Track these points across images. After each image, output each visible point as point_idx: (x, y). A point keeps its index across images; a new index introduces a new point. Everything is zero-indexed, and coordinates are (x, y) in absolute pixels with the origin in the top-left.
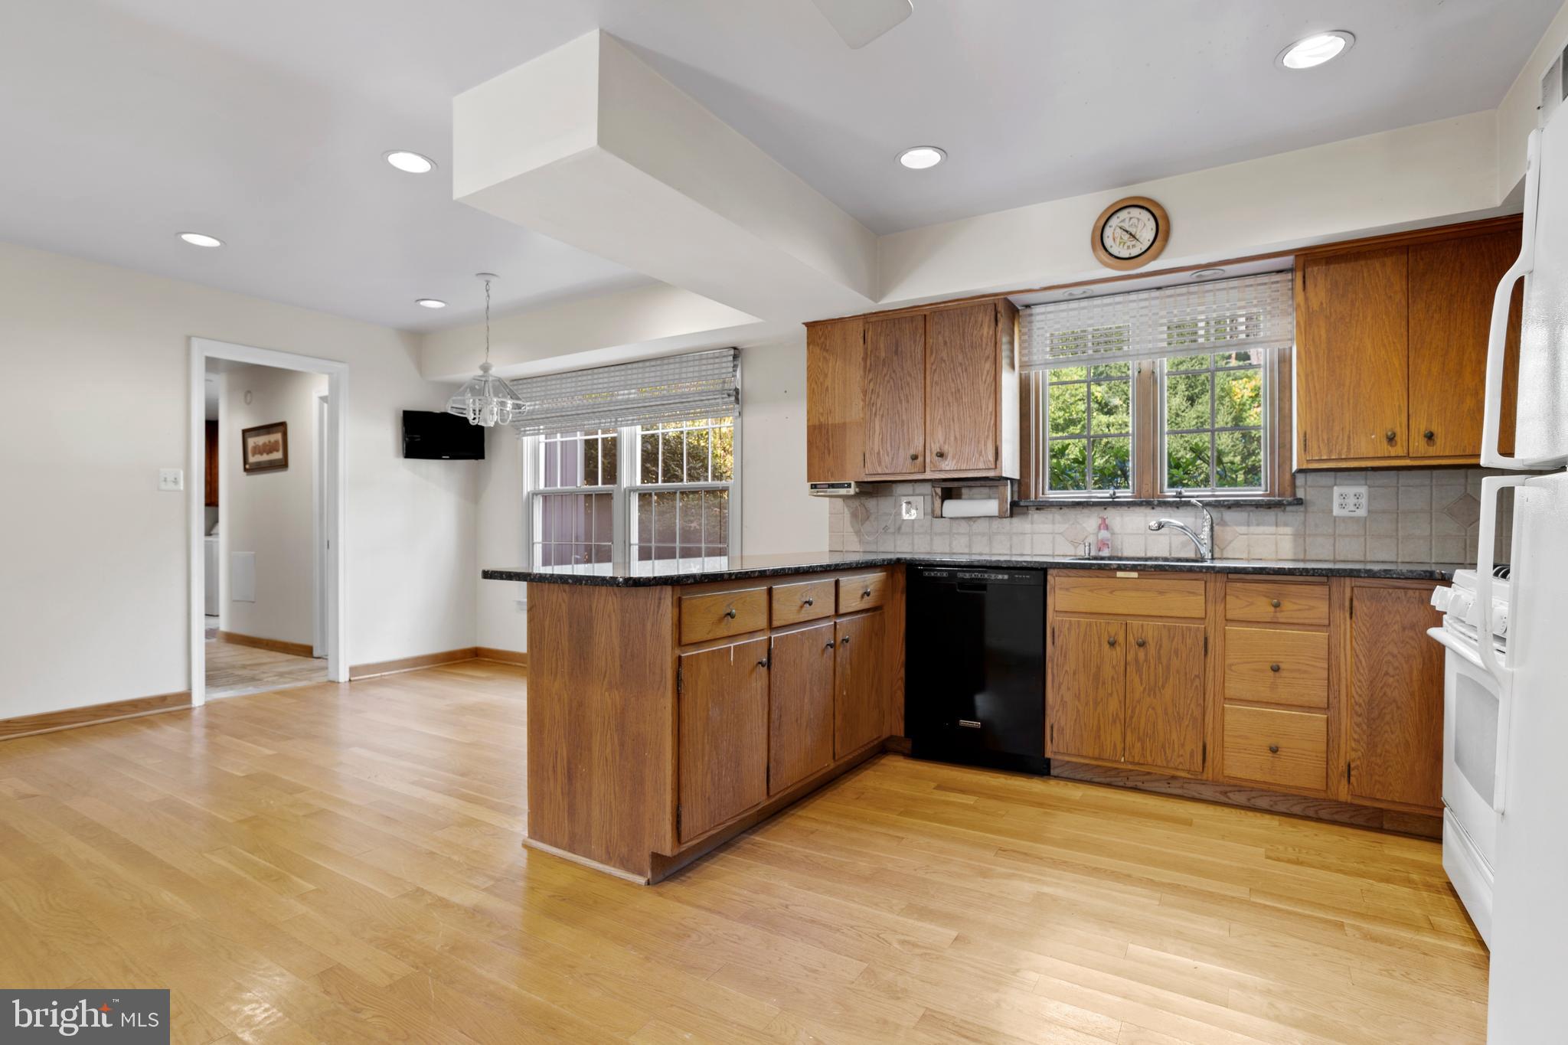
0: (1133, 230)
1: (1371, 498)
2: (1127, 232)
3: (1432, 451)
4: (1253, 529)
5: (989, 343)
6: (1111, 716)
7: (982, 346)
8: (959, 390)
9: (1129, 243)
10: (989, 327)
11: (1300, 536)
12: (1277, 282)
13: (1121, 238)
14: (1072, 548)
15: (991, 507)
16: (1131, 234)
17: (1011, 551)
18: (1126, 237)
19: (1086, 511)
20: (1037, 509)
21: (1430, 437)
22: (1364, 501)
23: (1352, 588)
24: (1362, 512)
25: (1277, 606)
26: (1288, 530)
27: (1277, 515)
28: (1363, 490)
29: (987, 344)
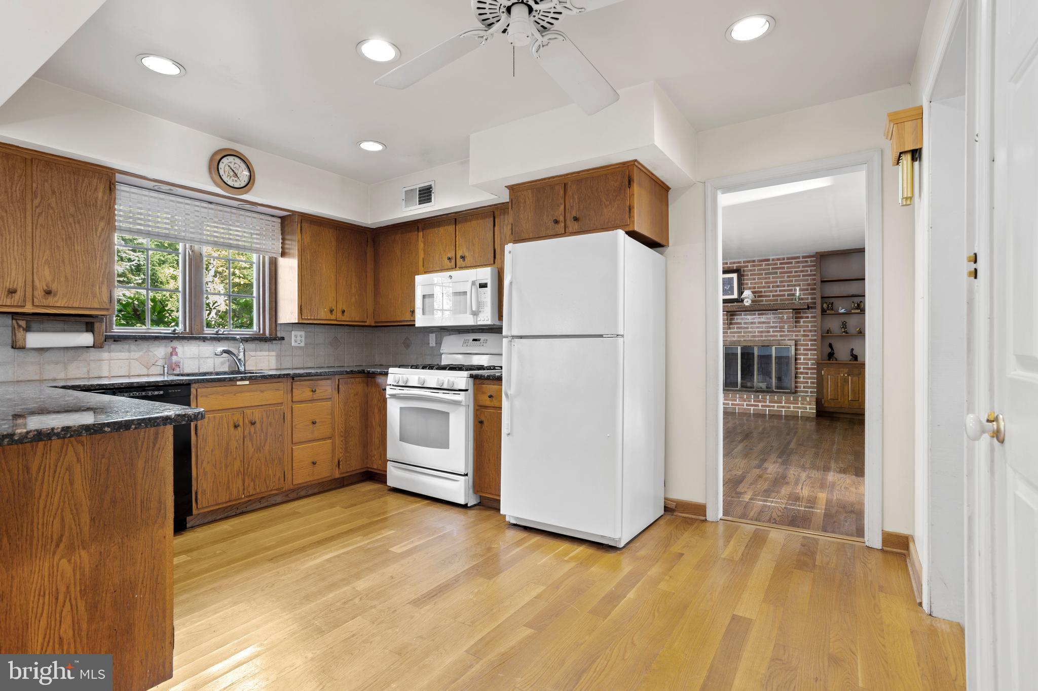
0: (236, 172)
1: (306, 337)
2: (233, 171)
3: (344, 318)
4: (259, 353)
5: (104, 207)
6: (236, 472)
7: (96, 206)
8: (70, 238)
9: (233, 178)
10: (104, 193)
11: (279, 357)
12: (274, 222)
13: (229, 173)
14: (145, 369)
15: (87, 339)
16: (235, 173)
17: (88, 374)
18: (232, 173)
19: (157, 343)
20: (115, 341)
21: (343, 312)
22: (303, 339)
23: (339, 380)
24: (302, 344)
25: (314, 391)
26: (274, 353)
27: (269, 346)
28: (303, 333)
29: (101, 207)
